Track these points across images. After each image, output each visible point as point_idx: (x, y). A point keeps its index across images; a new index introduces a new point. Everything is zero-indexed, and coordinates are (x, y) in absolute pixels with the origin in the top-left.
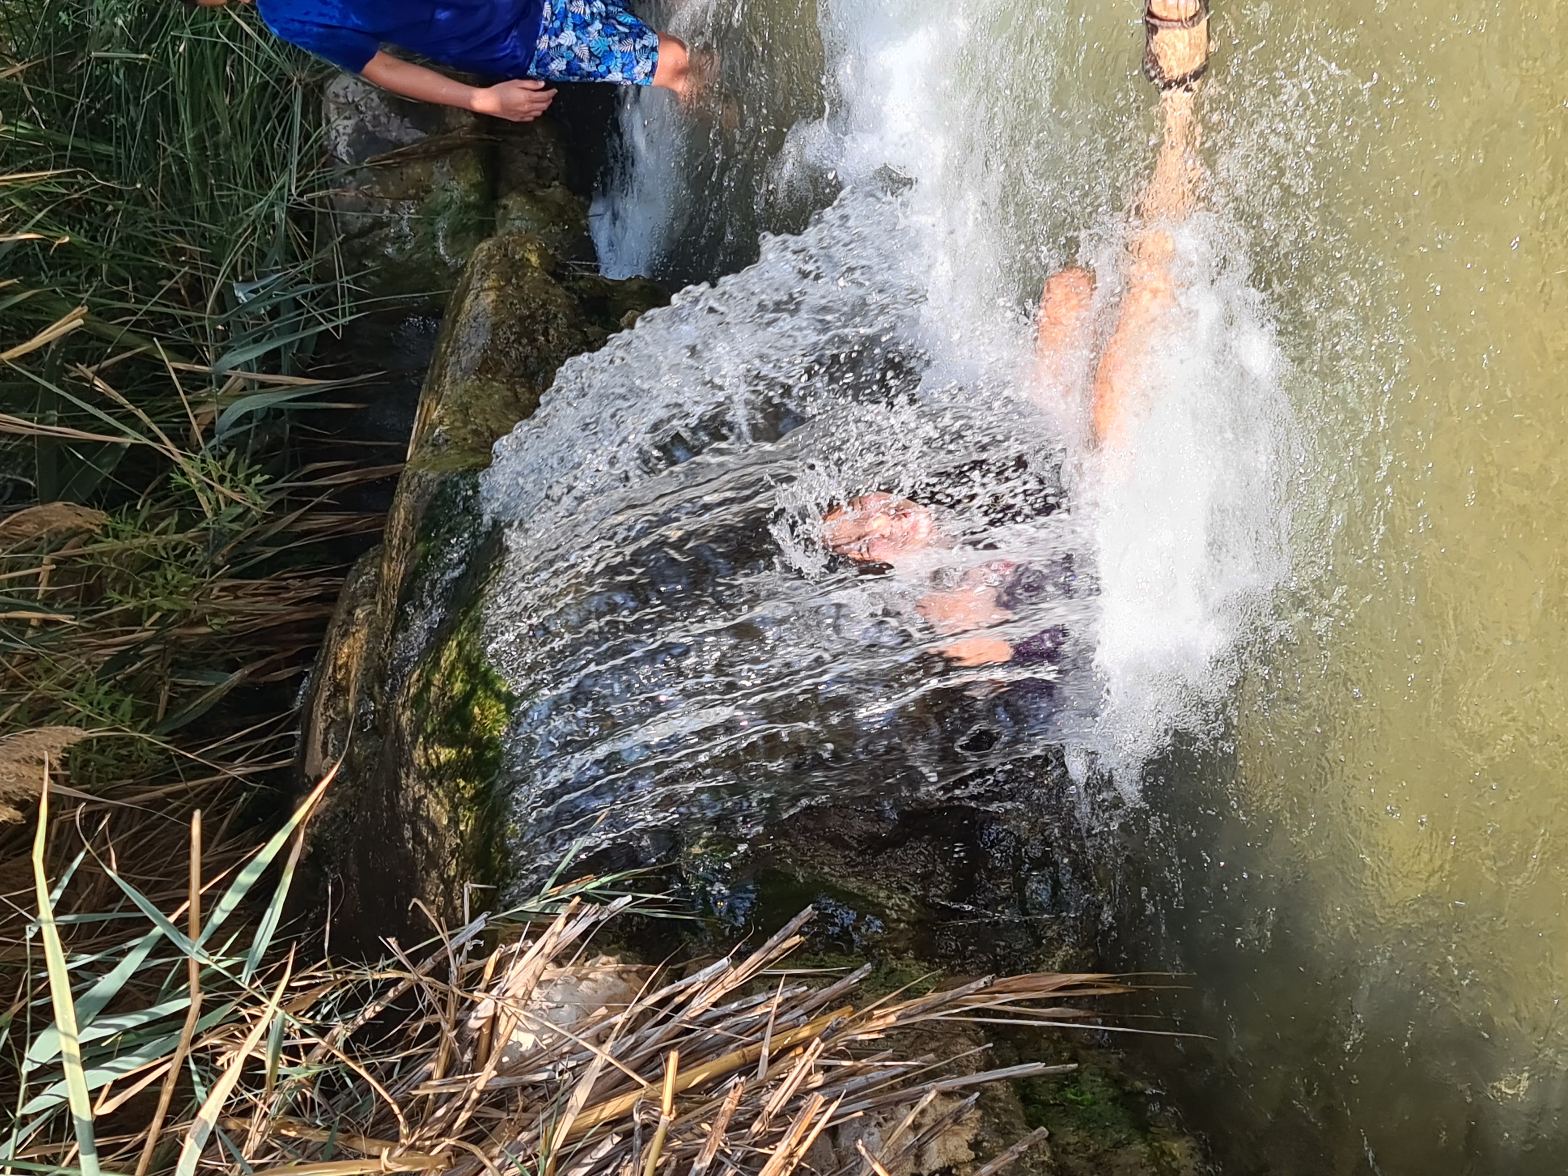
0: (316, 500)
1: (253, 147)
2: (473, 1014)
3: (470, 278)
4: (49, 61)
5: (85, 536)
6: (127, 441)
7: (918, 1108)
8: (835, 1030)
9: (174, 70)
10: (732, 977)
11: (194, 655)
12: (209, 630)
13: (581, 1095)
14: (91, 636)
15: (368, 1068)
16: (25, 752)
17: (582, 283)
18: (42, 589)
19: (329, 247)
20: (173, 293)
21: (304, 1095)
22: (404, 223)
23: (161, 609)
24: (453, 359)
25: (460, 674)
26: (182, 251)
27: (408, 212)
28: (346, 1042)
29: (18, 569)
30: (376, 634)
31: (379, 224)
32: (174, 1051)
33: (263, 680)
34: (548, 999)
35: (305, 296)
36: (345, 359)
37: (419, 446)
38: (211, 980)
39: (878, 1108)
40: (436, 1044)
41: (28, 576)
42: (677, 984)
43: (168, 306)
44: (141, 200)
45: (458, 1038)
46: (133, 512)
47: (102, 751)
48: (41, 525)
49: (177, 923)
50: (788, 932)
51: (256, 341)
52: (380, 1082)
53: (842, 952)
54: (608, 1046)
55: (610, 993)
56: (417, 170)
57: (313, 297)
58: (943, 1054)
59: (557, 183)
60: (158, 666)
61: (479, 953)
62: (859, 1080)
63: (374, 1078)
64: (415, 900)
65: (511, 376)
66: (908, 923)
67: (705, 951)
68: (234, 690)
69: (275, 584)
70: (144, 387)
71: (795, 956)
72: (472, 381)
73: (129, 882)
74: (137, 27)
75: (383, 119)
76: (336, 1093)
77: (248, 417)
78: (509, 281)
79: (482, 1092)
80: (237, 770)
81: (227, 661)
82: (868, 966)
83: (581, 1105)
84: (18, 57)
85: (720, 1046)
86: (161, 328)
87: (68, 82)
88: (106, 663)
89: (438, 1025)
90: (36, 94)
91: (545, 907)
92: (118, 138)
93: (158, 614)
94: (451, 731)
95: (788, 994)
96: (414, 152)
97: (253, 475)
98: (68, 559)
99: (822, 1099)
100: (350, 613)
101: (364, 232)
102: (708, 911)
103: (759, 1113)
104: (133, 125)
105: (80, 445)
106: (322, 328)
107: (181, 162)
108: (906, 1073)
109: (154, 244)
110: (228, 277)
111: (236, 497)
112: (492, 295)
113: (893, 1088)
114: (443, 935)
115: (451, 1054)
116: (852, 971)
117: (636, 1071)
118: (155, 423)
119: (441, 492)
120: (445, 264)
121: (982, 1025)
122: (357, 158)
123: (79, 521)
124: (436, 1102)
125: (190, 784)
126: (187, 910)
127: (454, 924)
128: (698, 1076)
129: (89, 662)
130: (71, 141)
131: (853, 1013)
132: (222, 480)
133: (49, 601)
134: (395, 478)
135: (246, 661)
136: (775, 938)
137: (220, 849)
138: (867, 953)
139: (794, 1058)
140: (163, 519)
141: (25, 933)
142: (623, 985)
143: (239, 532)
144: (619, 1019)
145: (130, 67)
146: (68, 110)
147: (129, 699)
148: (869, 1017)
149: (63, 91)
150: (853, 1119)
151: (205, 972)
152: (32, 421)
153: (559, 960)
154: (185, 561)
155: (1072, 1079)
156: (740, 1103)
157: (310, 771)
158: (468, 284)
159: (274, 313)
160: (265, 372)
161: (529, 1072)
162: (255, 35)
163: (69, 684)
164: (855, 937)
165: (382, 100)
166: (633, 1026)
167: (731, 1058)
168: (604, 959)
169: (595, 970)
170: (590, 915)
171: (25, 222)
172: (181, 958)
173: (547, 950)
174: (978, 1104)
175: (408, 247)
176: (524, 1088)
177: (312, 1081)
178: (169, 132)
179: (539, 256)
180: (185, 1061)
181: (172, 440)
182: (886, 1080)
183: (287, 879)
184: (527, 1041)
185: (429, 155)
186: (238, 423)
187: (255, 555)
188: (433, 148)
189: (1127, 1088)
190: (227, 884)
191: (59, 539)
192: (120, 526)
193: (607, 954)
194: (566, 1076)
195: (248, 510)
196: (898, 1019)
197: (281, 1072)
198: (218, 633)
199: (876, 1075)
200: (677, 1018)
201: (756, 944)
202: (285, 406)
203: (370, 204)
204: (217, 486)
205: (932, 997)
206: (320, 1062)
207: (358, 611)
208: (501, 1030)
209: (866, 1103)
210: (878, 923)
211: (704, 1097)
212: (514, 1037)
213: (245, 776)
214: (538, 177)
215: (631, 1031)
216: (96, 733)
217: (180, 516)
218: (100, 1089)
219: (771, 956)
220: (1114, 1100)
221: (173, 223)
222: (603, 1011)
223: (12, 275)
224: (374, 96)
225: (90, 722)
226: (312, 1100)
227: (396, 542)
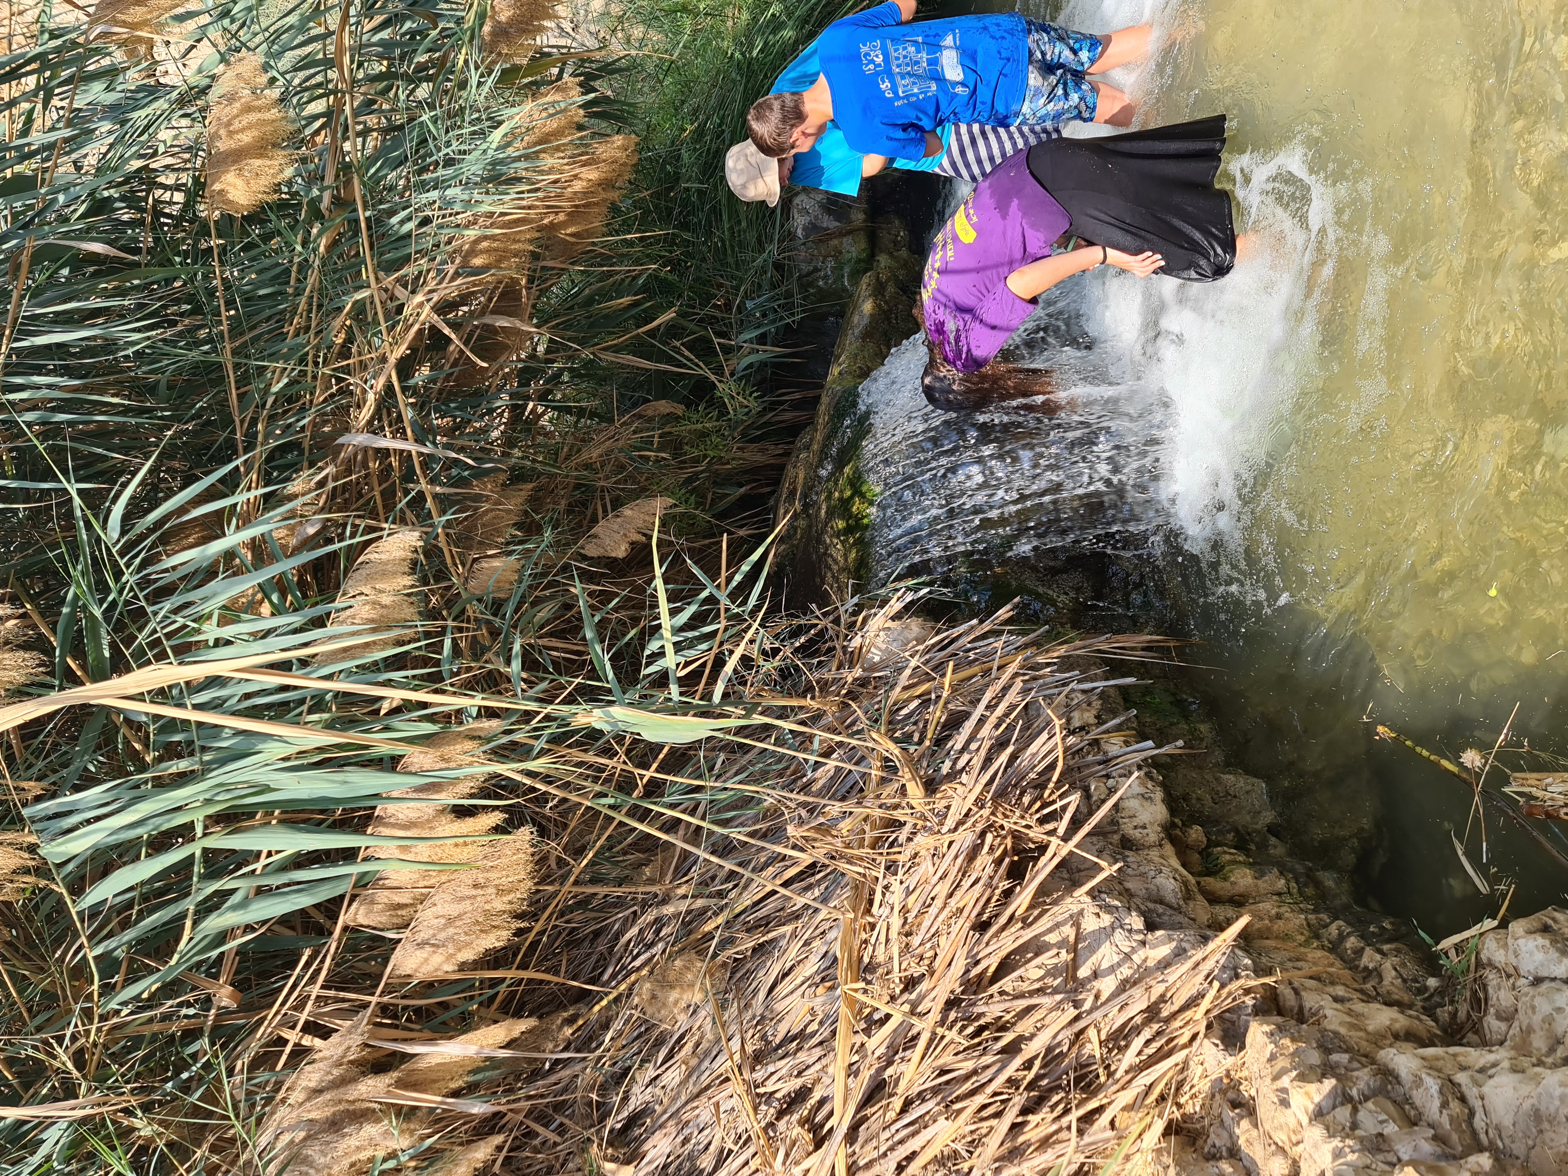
1: (757, 232)
2: (851, 643)
3: (859, 296)
4: (661, 190)
6: (693, 373)
8: (1026, 658)
9: (720, 193)
10: (978, 629)
11: (723, 479)
12: (731, 467)
16: (650, 508)
19: (791, 281)
22: (828, 269)
23: (709, 456)
24: (851, 331)
26: (722, 285)
27: (831, 264)
30: (809, 467)
31: (816, 270)
33: (755, 492)
34: (889, 636)
35: (779, 306)
36: (797, 338)
40: (834, 655)
42: (950, 632)
43: (714, 312)
45: (844, 654)
48: (655, 411)
49: (716, 586)
50: (1007, 609)
51: (755, 328)
53: (1033, 620)
55: (918, 634)
56: (835, 242)
57: (783, 306)
58: (1082, 671)
60: (707, 483)
61: (855, 614)
64: (825, 587)
66: (1068, 609)
67: (965, 616)
68: (742, 496)
70: (702, 351)
71: (1010, 621)
72: (859, 343)
75: (821, 218)
77: (751, 365)
79: (854, 679)
81: (739, 483)
82: (1046, 628)
85: (972, 662)
86: (711, 323)
88: (683, 481)
89: (835, 647)
91: (888, 593)
93: (709, 459)
95: (1007, 639)
96: (835, 233)
100: (798, 457)
101: (808, 274)
105: (673, 374)
106: (787, 321)
107: (723, 241)
108: (1064, 680)
109: (709, 281)
110: (743, 297)
111: (745, 403)
114: (838, 605)
115: (840, 661)
116: (1039, 628)
117: (931, 671)
119: (843, 396)
120: (847, 289)
121: (1102, 658)
122: (806, 236)
123: (672, 410)
124: (833, 682)
126: (720, 581)
127: (844, 600)
129: (676, 480)
131: (1040, 648)
132: (738, 394)
135: (748, 482)
136: (1000, 612)
138: (1045, 622)
142: (924, 631)
144: (921, 647)
145: (699, 192)
147: (694, 497)
148: (1047, 651)
153: (893, 618)
154: (720, 433)
155: (1149, 688)
157: (778, 515)
158: (858, 299)
159: (764, 314)
160: (758, 344)
161: (878, 670)
163: (667, 489)
164: (1041, 616)
165: (819, 207)
168: (915, 619)
169: (910, 623)
170: (909, 597)
172: (717, 604)
173: (887, 614)
174: (1100, 697)
175: (830, 281)
176: (874, 679)
177: (775, 669)
178: (717, 225)
183: (767, 567)
184: (876, 656)
185: (841, 234)
186: (747, 368)
187: (753, 432)
188: (844, 231)
189: (1178, 697)
190: (738, 568)
192: (691, 415)
193: (917, 616)
194: (894, 674)
195: (751, 410)
198: (735, 469)
200: (949, 648)
201: (989, 615)
202: (768, 361)
203: (812, 259)
204: (736, 396)
205: (1077, 643)
207: (801, 456)
208: (864, 651)
210: (1053, 609)
212: (870, 654)
215: (927, 652)
218: (680, 663)
219: (998, 621)
220: (1171, 703)
221: (718, 270)
222: (914, 642)
224: (816, 204)
227: (820, 422)
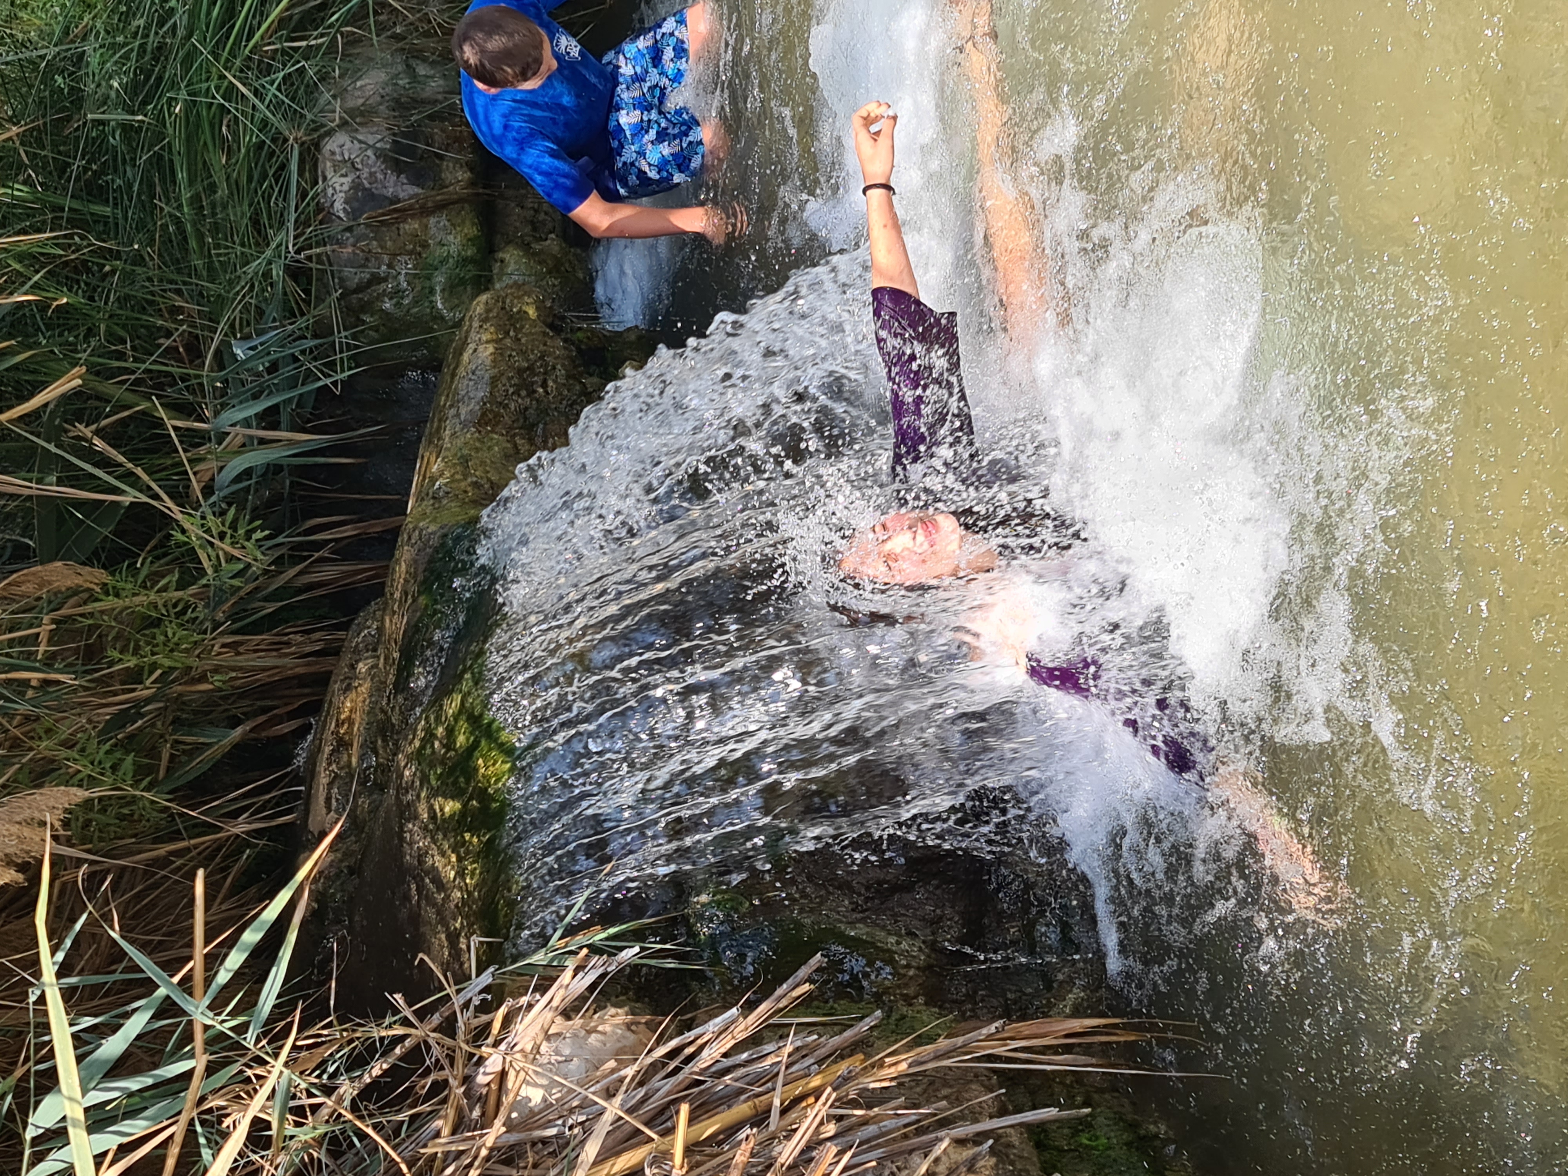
0: (316, 555)
1: (250, 206)
2: (482, 1070)
3: (468, 332)
4: (45, 124)
5: (85, 595)
6: (126, 500)
7: (932, 1157)
8: (846, 1079)
9: (170, 131)
10: (742, 1027)
11: (195, 712)
12: (211, 687)
13: (591, 1149)
14: (92, 695)
15: (375, 1127)
16: (27, 814)
17: (580, 335)
18: (42, 649)
19: (326, 303)
20: (171, 351)
21: (311, 1156)
22: (402, 278)
23: (161, 666)
24: (453, 411)
25: (463, 725)
26: (180, 310)
27: (406, 267)
28: (353, 1100)
29: (19, 629)
30: (378, 689)
31: (376, 279)
32: (179, 1113)
33: (264, 734)
34: (557, 1052)
35: (303, 352)
36: (343, 414)
37: (420, 499)
38: (215, 1040)
39: (891, 1157)
40: (444, 1101)
41: (28, 636)
42: (687, 1035)
43: (166, 365)
44: (139, 259)
45: (467, 1094)
46: (133, 570)
47: (103, 811)
48: (41, 586)
49: (180, 983)
50: (798, 980)
51: (256, 397)
52: (387, 1141)
53: (852, 999)
54: (618, 1100)
55: (619, 1045)
56: (412, 226)
57: (311, 352)
58: (956, 1100)
59: (553, 236)
60: (159, 724)
61: (486, 1008)
62: (872, 1129)
63: (382, 1137)
64: (421, 955)
65: (511, 428)
66: (918, 968)
67: (714, 1001)
68: (236, 746)
69: (277, 639)
70: (142, 445)
71: (805, 1004)
72: (470, 434)
73: (132, 942)
74: (133, 88)
75: (380, 176)
76: (344, 1153)
77: (247, 473)
78: (507, 333)
79: (491, 1149)
80: (240, 827)
81: (228, 718)
82: (878, 1013)
83: (591, 1160)
84: (14, 120)
85: (731, 1097)
86: (160, 386)
87: (65, 144)
88: (107, 721)
89: (446, 1081)
90: (32, 157)
91: (552, 960)
92: (115, 198)
93: (159, 672)
94: (456, 782)
95: (799, 1043)
96: (411, 207)
97: (254, 530)
98: (69, 618)
99: (834, 1150)
100: (353, 667)
101: (361, 288)
102: (716, 961)
103: (771, 1165)
104: (130, 186)
105: (80, 504)
106: (321, 383)
107: (178, 222)
108: (918, 1121)
109: (151, 303)
110: (226, 335)
111: (236, 553)
112: (491, 349)
113: (906, 1136)
114: (450, 990)
115: (460, 1111)
116: (862, 1018)
117: (647, 1124)
118: (155, 481)
119: (443, 545)
120: (442, 318)
121: (994, 1071)
122: (354, 214)
123: (79, 581)
124: (444, 1161)
125: (193, 842)
126: (191, 970)
127: (461, 978)
128: (710, 1128)
129: (90, 721)
130: (68, 203)
131: (864, 1061)
132: (222, 536)
133: (49, 661)
134: (396, 532)
135: (248, 716)
136: (785, 986)
137: (223, 907)
138: (878, 1000)
139: (805, 1108)
140: (163, 577)
141: (27, 997)
142: (632, 1037)
143: (240, 588)
144: (629, 1072)
145: (126, 128)
146: (65, 172)
147: (130, 759)
148: (881, 1064)
149: (59, 153)
150: (867, 1170)
151: (210, 1032)
152: (31, 481)
153: (567, 1013)
154: (186, 618)
155: (1084, 1124)
156: (752, 1155)
157: (313, 826)
158: (466, 338)
159: (273, 368)
160: (264, 428)
161: (539, 1127)
162: (251, 96)
163: (68, 744)
164: (865, 984)
165: (378, 157)
166: (643, 1079)
167: (742, 1109)
168: (613, 1011)
169: (602, 1021)
170: (597, 967)
171: (23, 284)
172: (185, 1019)
173: (555, 1003)
174: (992, 1151)
175: (406, 302)
176: (534, 1144)
177: (319, 1142)
178: (166, 192)
179: (537, 309)
180: (191, 1123)
181: (171, 497)
182: (898, 1129)
183: (292, 937)
184: (535, 1096)
185: (424, 211)
186: (238, 479)
187: (256, 610)
188: (430, 204)
189: (1142, 1132)
190: (231, 943)
191: (58, 600)
192: (120, 585)
193: (616, 1005)
194: (576, 1131)
195: (249, 566)
196: (910, 1066)
197: (288, 1133)
198: (220, 690)
199: (888, 1124)
200: (687, 1069)
201: (765, 993)
202: (285, 462)
203: (367, 259)
204: (216, 542)
205: (943, 1043)
206: (327, 1122)
207: (361, 665)
208: (510, 1085)
209: (879, 1153)
210: (888, 969)
211: (716, 1149)
212: (523, 1093)
213: (248, 833)
214: (535, 229)
215: (641, 1084)
216: (97, 792)
217: (181, 573)
218: (105, 1154)
219: (781, 1005)
220: (1129, 1144)
221: (171, 282)
222: (612, 1064)
223: (10, 336)
224: (369, 153)
225: (91, 782)
226: (319, 1160)
227: (397, 595)
